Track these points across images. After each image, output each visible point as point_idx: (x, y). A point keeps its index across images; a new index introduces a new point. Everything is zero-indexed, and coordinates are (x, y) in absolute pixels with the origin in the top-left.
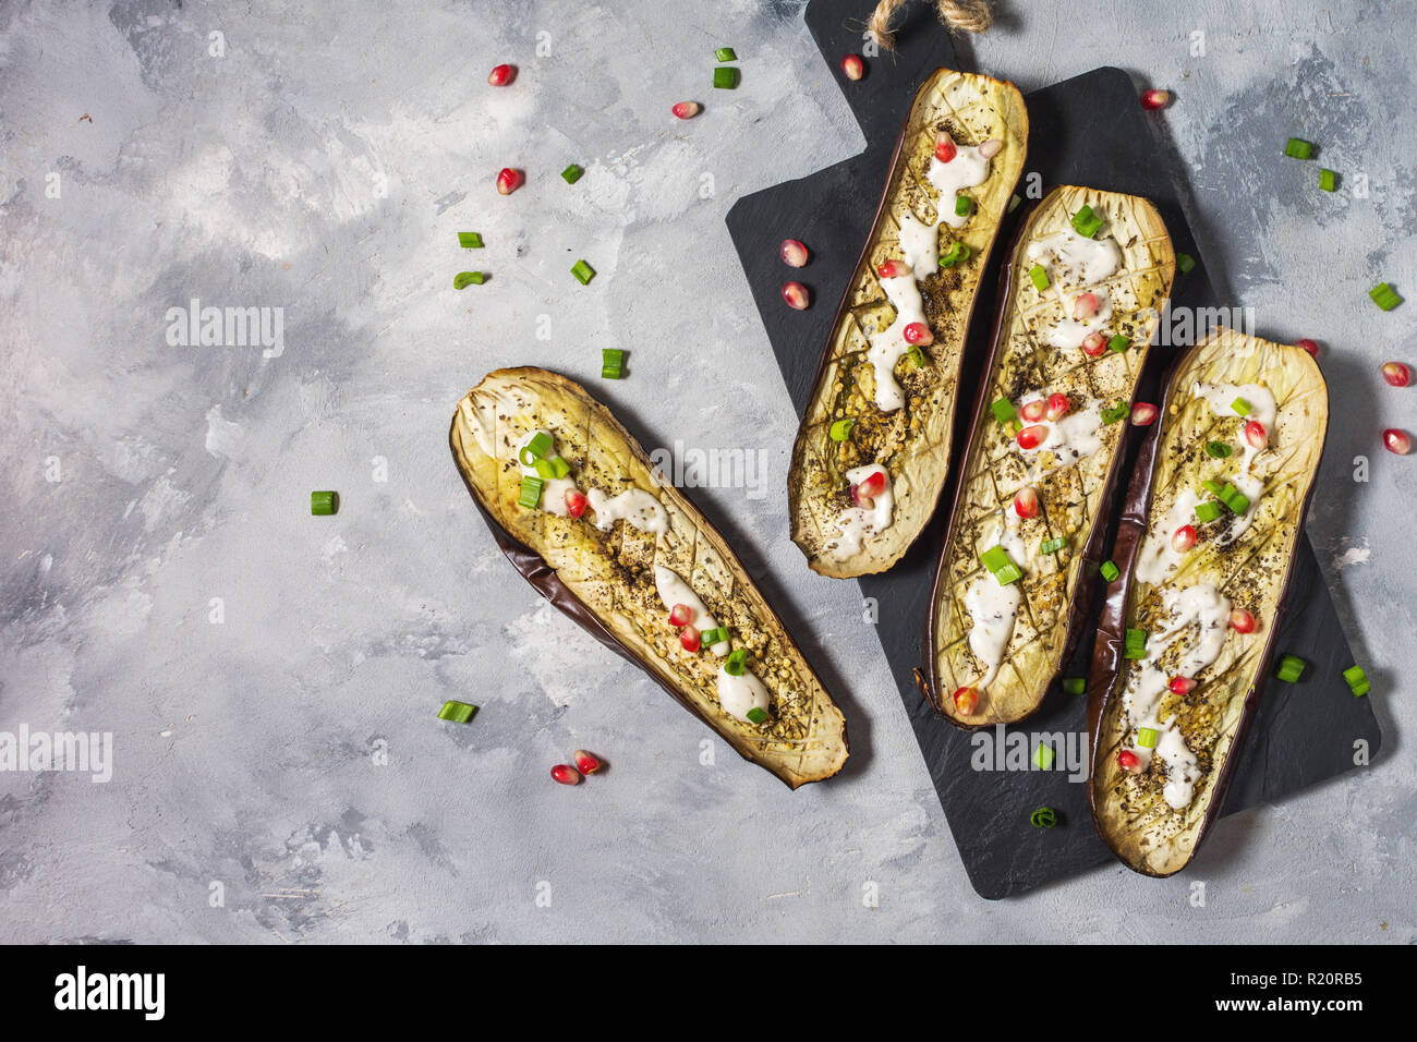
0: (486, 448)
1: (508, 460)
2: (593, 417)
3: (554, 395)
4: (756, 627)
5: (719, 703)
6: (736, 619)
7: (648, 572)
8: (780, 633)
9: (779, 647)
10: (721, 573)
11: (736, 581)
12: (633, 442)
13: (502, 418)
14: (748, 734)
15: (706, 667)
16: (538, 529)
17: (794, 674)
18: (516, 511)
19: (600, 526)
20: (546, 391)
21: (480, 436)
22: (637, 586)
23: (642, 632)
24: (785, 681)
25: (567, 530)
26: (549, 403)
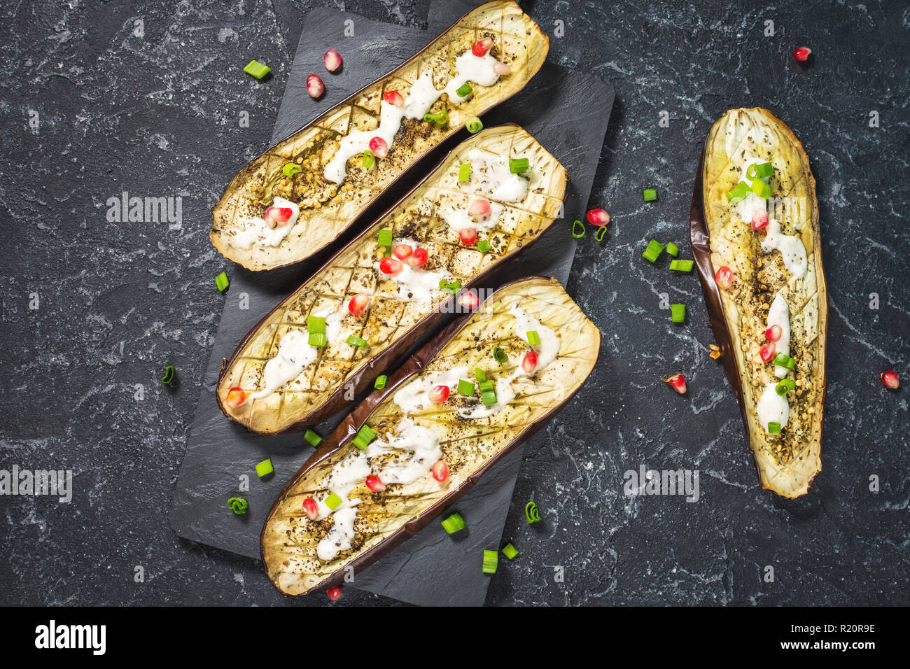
0: (728, 148)
1: (737, 166)
2: (802, 179)
3: (788, 149)
4: (809, 376)
5: (756, 404)
6: (801, 361)
7: (769, 294)
8: (820, 390)
9: (813, 398)
10: (812, 328)
11: (816, 340)
12: (816, 212)
13: (750, 138)
14: (759, 436)
15: (764, 376)
16: (724, 219)
17: (810, 420)
18: (720, 198)
19: (763, 245)
20: (785, 143)
21: (729, 139)
22: (757, 298)
23: (741, 326)
24: (802, 420)
25: (742, 233)
26: (782, 150)
